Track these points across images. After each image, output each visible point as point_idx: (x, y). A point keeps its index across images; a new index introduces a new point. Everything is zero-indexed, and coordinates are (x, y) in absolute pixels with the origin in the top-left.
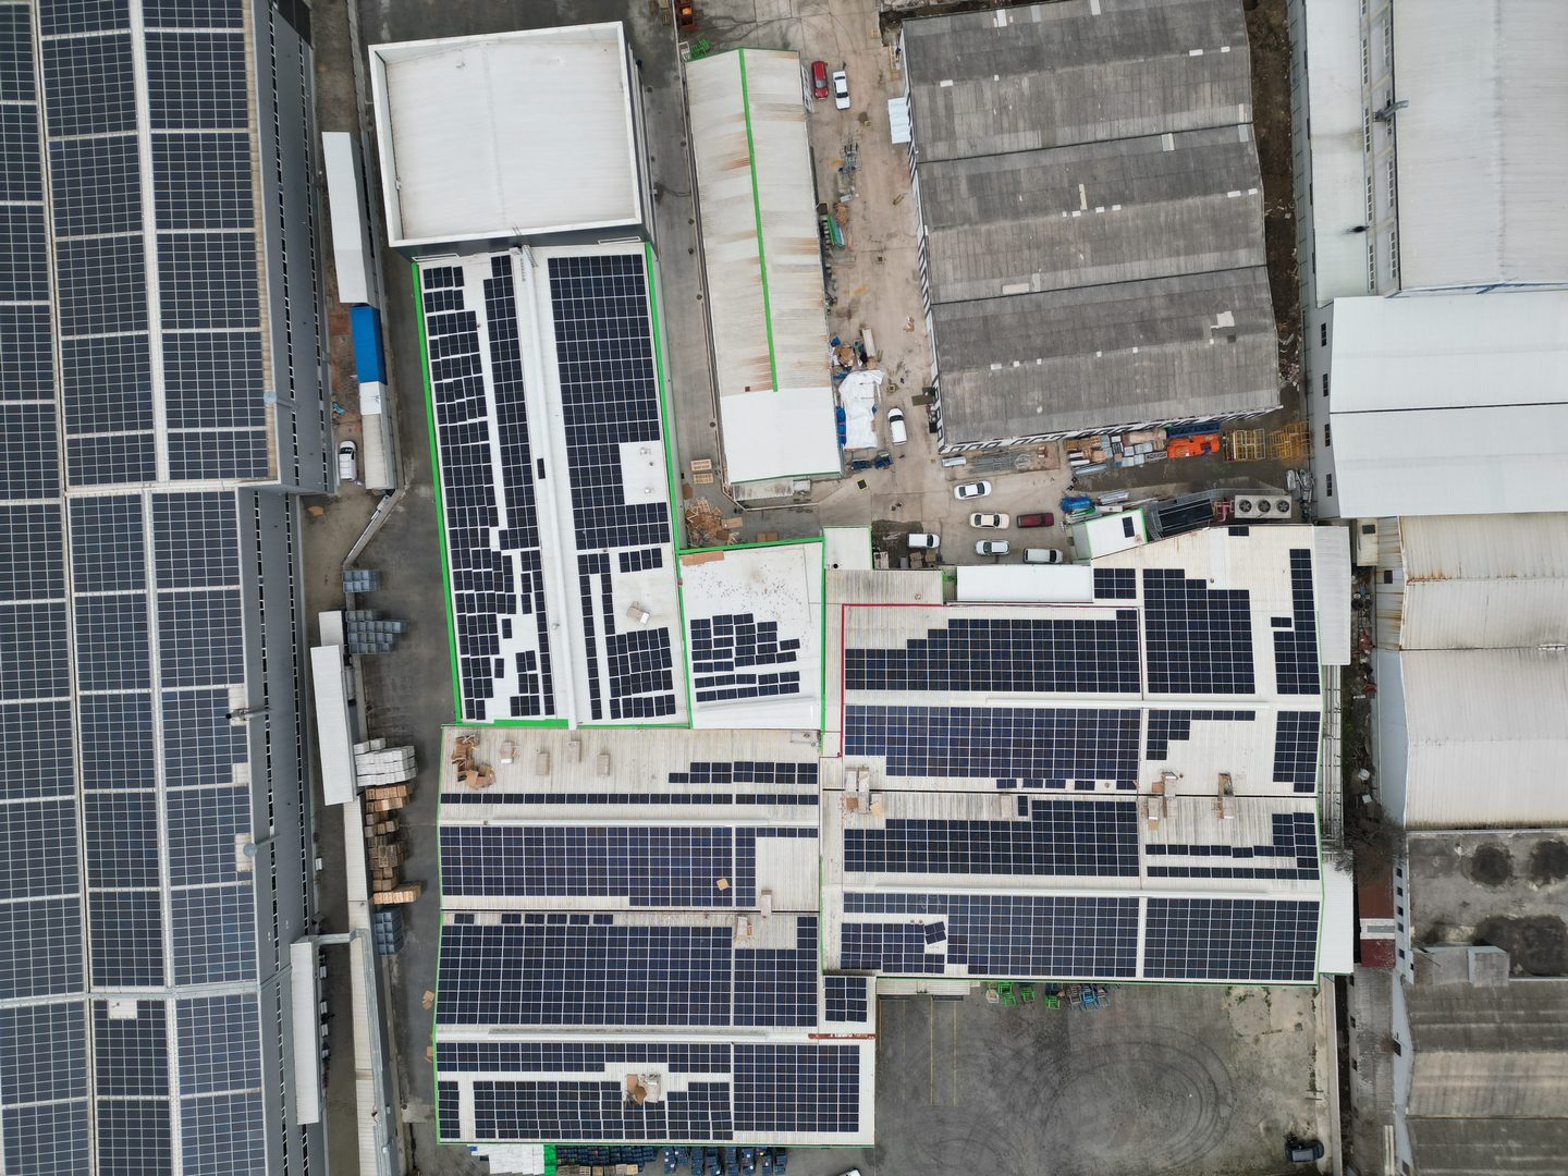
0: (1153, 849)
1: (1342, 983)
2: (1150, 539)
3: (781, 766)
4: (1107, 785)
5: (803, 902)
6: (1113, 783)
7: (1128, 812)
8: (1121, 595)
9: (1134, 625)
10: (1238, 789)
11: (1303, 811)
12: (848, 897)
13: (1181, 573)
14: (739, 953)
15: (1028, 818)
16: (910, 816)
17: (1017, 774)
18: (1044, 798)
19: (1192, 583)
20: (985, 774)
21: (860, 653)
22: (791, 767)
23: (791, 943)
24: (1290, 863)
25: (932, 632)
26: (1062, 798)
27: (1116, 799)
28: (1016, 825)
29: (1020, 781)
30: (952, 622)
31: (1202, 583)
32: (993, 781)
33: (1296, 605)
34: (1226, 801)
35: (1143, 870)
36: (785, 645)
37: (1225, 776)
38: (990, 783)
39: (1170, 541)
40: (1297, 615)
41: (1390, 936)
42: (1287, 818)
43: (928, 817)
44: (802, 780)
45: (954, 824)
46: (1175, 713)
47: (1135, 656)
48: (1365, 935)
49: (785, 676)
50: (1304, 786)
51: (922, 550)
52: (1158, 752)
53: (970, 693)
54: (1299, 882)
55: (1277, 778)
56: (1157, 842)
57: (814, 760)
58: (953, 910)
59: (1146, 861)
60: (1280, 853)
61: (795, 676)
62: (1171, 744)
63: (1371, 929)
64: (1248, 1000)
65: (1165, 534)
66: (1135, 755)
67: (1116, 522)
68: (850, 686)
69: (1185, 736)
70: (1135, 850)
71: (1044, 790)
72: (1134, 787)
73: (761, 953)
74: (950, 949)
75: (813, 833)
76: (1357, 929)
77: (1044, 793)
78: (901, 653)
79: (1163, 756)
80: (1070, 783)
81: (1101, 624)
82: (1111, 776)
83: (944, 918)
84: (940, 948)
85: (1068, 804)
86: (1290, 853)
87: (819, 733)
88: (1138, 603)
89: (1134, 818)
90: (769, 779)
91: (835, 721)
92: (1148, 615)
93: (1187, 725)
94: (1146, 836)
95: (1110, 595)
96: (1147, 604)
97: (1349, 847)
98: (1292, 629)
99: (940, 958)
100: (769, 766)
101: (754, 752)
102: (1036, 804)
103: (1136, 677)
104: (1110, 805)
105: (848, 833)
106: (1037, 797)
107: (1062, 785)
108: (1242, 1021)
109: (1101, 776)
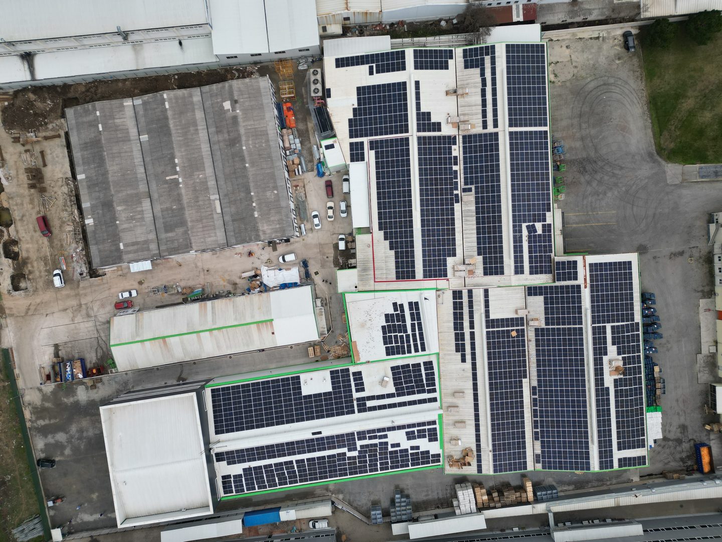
0: (485, 126)
1: (545, 28)
2: (335, 136)
3: (455, 308)
4: (455, 150)
5: (521, 293)
6: (453, 147)
7: (467, 139)
8: (363, 149)
9: (377, 142)
10: (452, 86)
11: (462, 55)
12: (516, 273)
13: (350, 120)
14: (547, 324)
15: (473, 187)
16: (475, 244)
17: (452, 194)
18: (463, 180)
19: (355, 115)
20: (453, 209)
21: (397, 273)
22: (455, 303)
23: (540, 299)
24: (487, 59)
25: (386, 239)
26: (462, 171)
27: (461, 145)
28: (477, 193)
29: (455, 192)
30: (380, 229)
31: (354, 110)
32: (456, 205)
33: (363, 63)
34: (460, 92)
35: (495, 130)
36: (396, 310)
37: (447, 93)
38: (457, 206)
39: (335, 126)
40: (368, 63)
41: (521, 7)
42: (466, 62)
43: (475, 236)
44: (461, 298)
45: (478, 223)
46: (418, 119)
47: (392, 140)
48: (521, 19)
49: (411, 309)
50: (450, 54)
51: (347, 243)
52: (437, 127)
53: (414, 219)
54: (497, 54)
55: (447, 68)
56: (481, 124)
57: (451, 292)
58: (520, 221)
59: (490, 129)
60: (483, 64)
61: (410, 304)
62: (433, 120)
63: (518, 16)
64: (556, 72)
65: (332, 129)
66: (439, 137)
67: (328, 153)
68: (414, 277)
69: (429, 114)
70: (486, 135)
71: (459, 180)
72: (455, 137)
73: (546, 313)
74: (539, 221)
75: (486, 292)
76: (518, 23)
77: (460, 180)
78: (396, 253)
79: (439, 124)
80: (455, 168)
81: (377, 158)
82: (450, 148)
83: (524, 225)
84: (539, 226)
85: (465, 168)
86: (483, 60)
87: (438, 290)
88: (366, 140)
89: (470, 136)
90: (461, 314)
91: (431, 283)
92: (371, 135)
93: (423, 113)
94: (479, 130)
95: (363, 154)
96: (366, 136)
97: (478, 31)
98: (374, 65)
99: (544, 226)
100: (455, 314)
101: (449, 322)
102: (466, 184)
103: (402, 139)
104: (464, 148)
105: (485, 274)
106: (463, 183)
107: (456, 172)
108: (566, 75)
109: (450, 153)
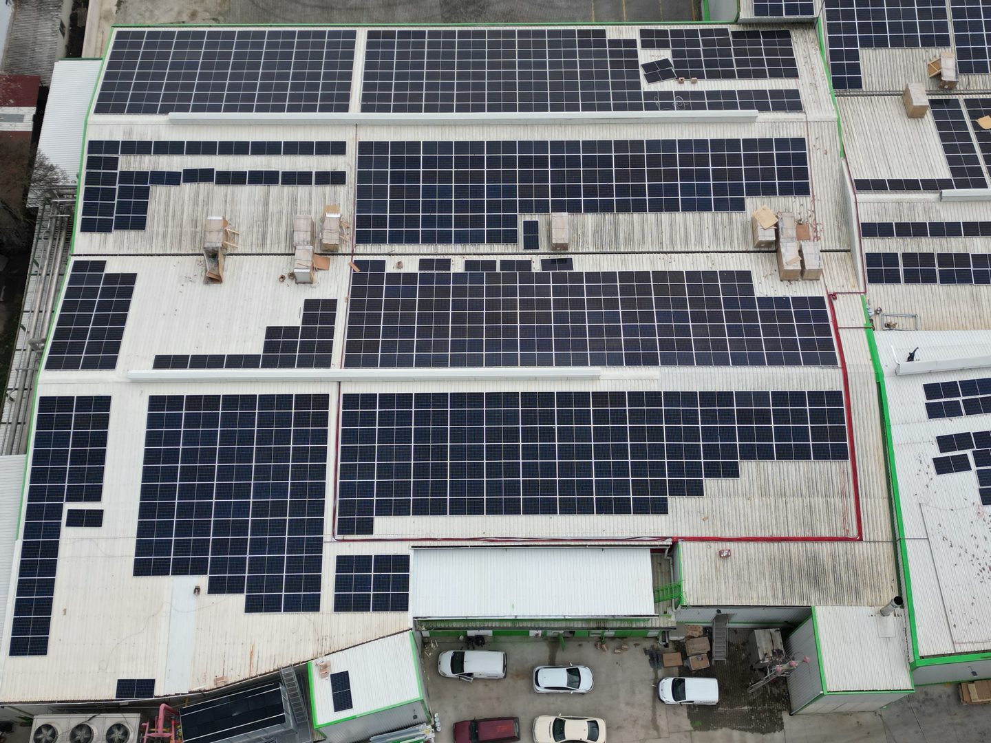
0: (337, 178)
3: (929, 278)
4: (399, 265)
6: (390, 268)
7: (368, 229)
9: (344, 508)
10: (193, 267)
11: (97, 236)
12: (796, 108)
13: (253, 606)
14: (944, 42)
15: (522, 218)
16: (707, 216)
17: (542, 278)
18: (498, 248)
19: (234, 587)
20: (592, 276)
21: (821, 454)
22: (912, 278)
23: (869, 59)
24: (128, 163)
25: (697, 490)
26: (470, 248)
27: (385, 248)
28: (542, 208)
29: (536, 267)
30: (661, 508)
31: (216, 587)
32: (577, 268)
33: (53, 550)
34: (215, 241)
35: (352, 151)
36: (961, 464)
37: (215, 279)
38: (582, 265)
39: (265, 666)
40: (55, 531)
42: (123, 225)
43: (679, 216)
44: (891, 258)
45: (639, 207)
48: (29, 112)
49: (952, 411)
50: (90, 269)
51: (688, 672)
52: (319, 312)
53: (627, 388)
54: (119, 137)
55: (131, 278)
56: (328, 189)
57: (872, 288)
58: (638, 96)
59: (347, 163)
60: (141, 176)
61: (934, 412)
62: (297, 322)
63: (20, 118)
65: (274, 679)
66: (354, 305)
67: (364, 701)
68: (834, 397)
69: (272, 332)
70: (362, 177)
71: (498, 259)
72: (357, 263)
73: (912, 43)
74: (635, 54)
75: (862, 185)
76: (38, 120)
77: (497, 253)
78: (748, 454)
79: (310, 304)
80: (458, 266)
81: (401, 510)
82: (393, 277)
83: (646, 86)
84: (646, 56)
85: (462, 239)
86: (127, 176)
87: (870, 327)
88: (333, 549)
89: (361, 221)
90: (945, 259)
91: (852, 345)
92: (318, 526)
93: (268, 347)
94: (344, 198)
96: (318, 545)
98: (68, 506)
99: (646, 45)
100: (947, 279)
101: (976, 300)
102: (511, 238)
103: (348, 419)
104: (396, 239)
105: (804, 190)
106: (509, 248)
107: (469, 265)
109: (410, 277)
